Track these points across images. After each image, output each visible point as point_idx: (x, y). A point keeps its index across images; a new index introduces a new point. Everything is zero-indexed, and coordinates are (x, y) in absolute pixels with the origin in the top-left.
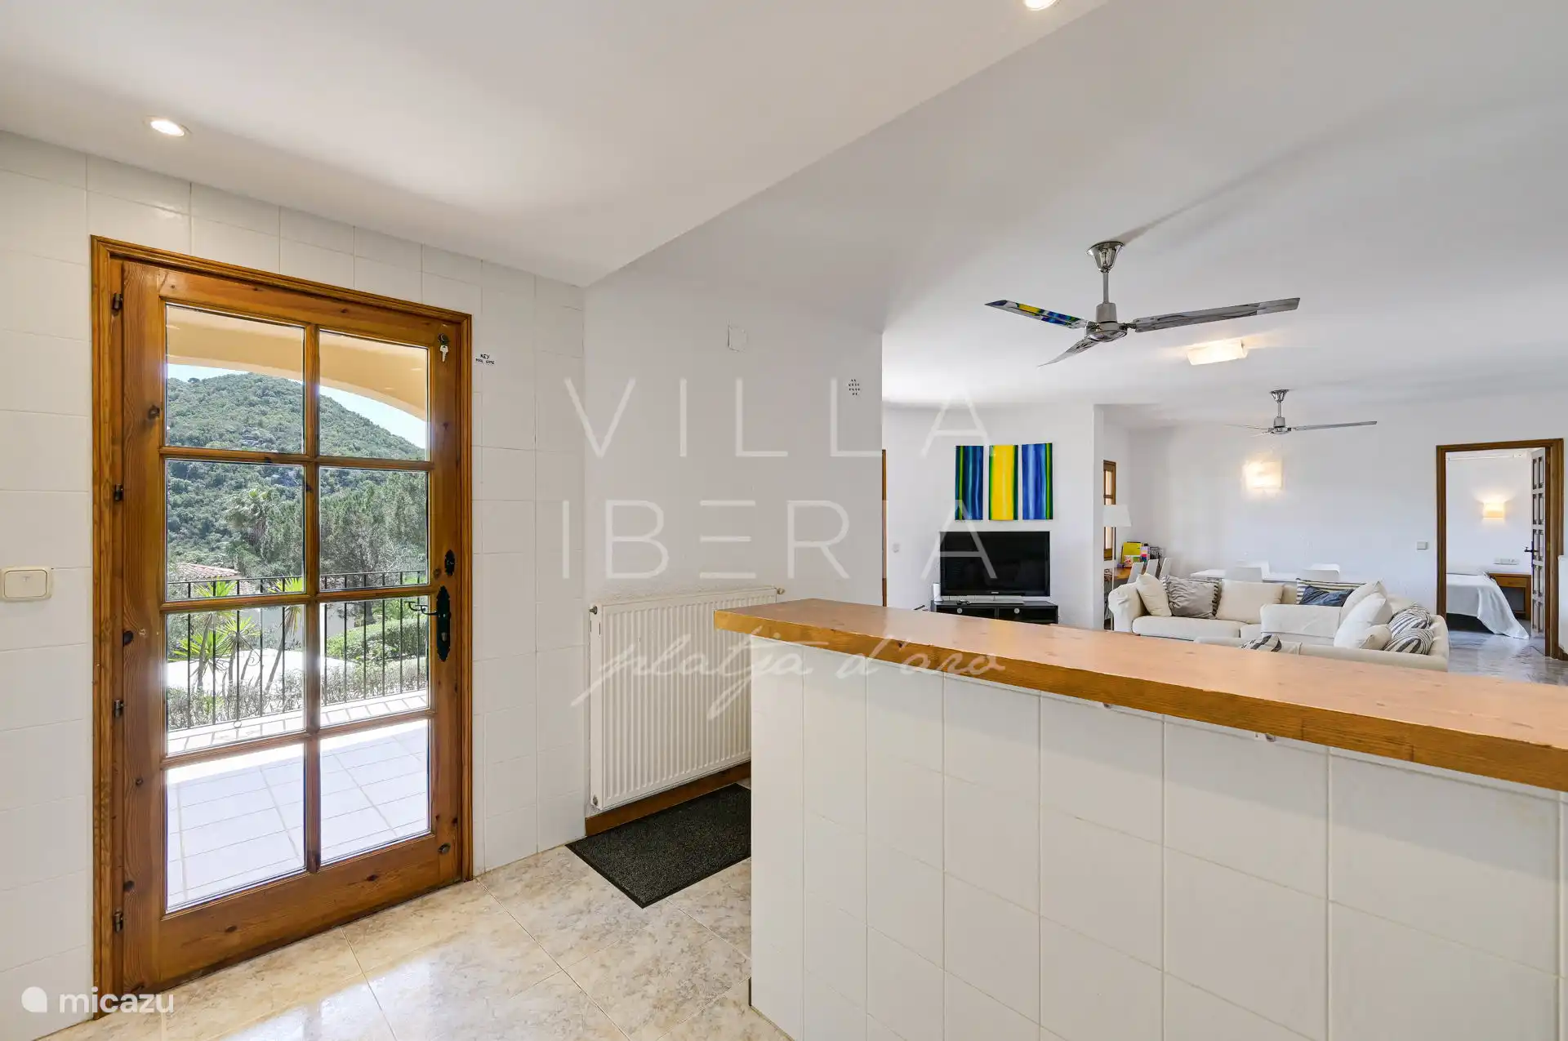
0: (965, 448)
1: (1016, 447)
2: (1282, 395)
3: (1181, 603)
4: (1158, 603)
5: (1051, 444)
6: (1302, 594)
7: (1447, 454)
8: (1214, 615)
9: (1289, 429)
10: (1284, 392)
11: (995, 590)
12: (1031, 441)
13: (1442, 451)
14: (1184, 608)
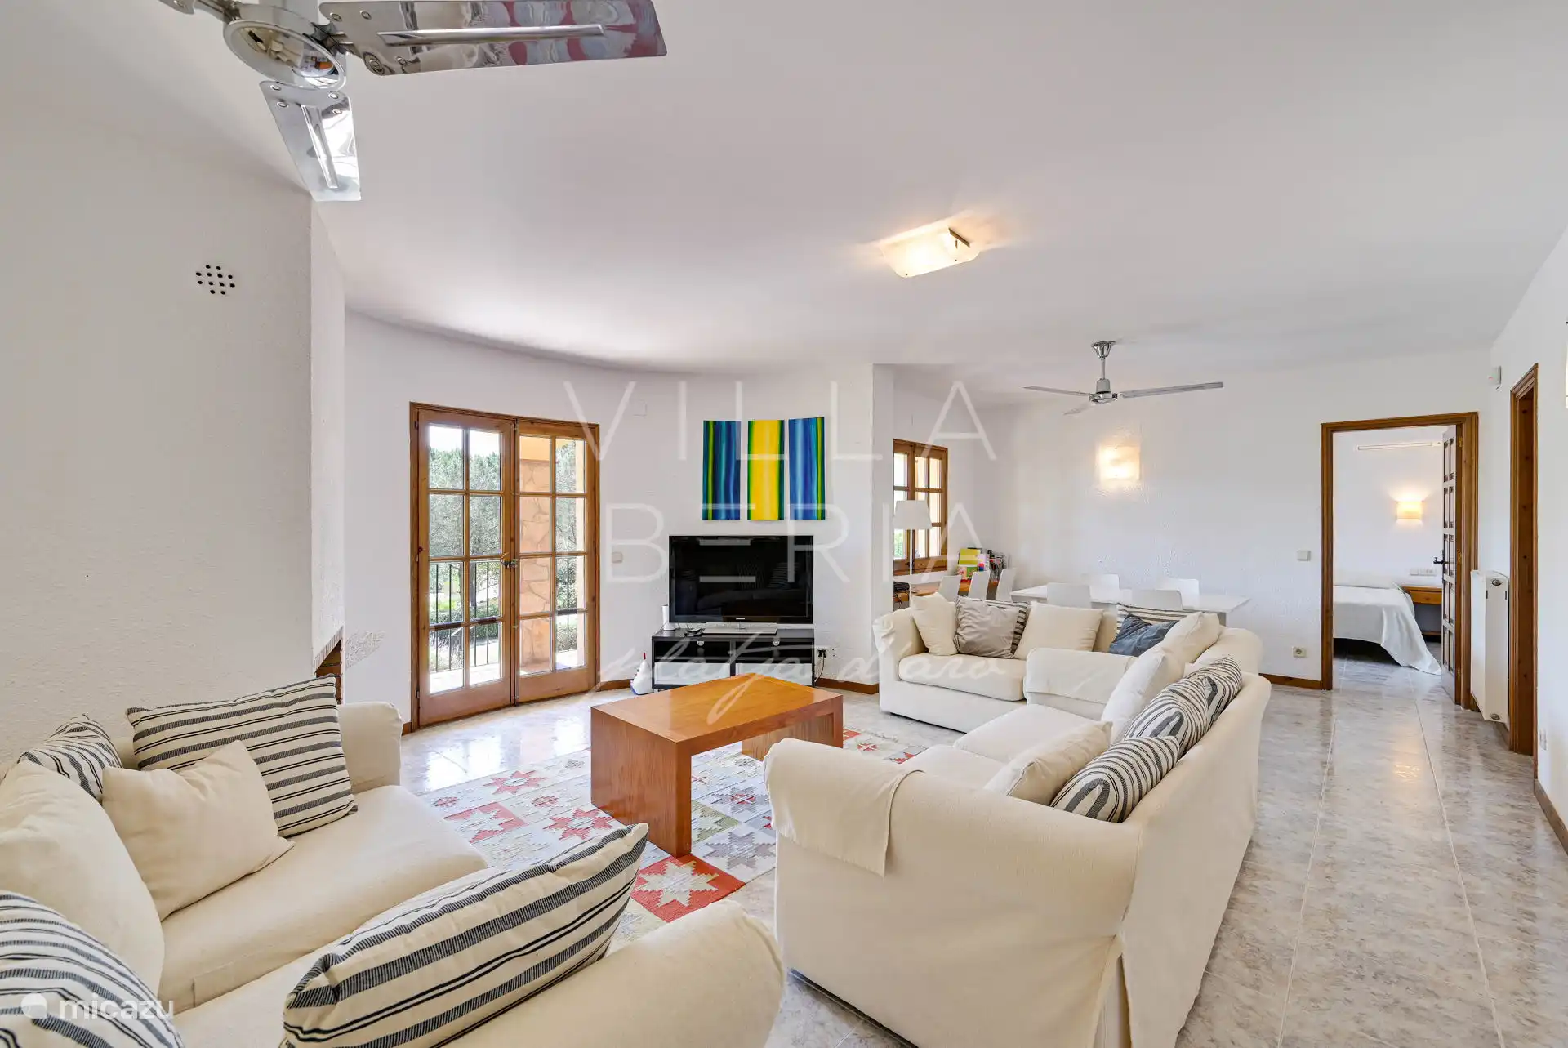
0: (717, 424)
1: (782, 423)
2: (1106, 347)
3: (967, 636)
4: (939, 637)
5: (823, 419)
6: (1120, 625)
7: (1335, 435)
8: (1013, 652)
9: (1115, 396)
10: (1109, 344)
11: (741, 615)
12: (800, 414)
13: (1329, 430)
14: (969, 643)
